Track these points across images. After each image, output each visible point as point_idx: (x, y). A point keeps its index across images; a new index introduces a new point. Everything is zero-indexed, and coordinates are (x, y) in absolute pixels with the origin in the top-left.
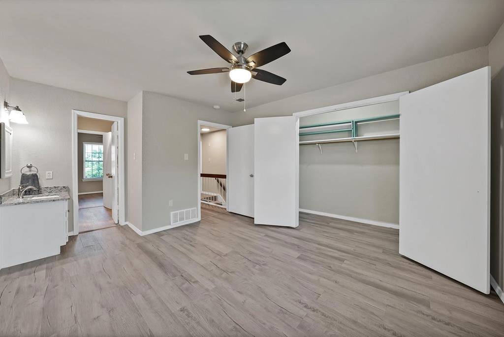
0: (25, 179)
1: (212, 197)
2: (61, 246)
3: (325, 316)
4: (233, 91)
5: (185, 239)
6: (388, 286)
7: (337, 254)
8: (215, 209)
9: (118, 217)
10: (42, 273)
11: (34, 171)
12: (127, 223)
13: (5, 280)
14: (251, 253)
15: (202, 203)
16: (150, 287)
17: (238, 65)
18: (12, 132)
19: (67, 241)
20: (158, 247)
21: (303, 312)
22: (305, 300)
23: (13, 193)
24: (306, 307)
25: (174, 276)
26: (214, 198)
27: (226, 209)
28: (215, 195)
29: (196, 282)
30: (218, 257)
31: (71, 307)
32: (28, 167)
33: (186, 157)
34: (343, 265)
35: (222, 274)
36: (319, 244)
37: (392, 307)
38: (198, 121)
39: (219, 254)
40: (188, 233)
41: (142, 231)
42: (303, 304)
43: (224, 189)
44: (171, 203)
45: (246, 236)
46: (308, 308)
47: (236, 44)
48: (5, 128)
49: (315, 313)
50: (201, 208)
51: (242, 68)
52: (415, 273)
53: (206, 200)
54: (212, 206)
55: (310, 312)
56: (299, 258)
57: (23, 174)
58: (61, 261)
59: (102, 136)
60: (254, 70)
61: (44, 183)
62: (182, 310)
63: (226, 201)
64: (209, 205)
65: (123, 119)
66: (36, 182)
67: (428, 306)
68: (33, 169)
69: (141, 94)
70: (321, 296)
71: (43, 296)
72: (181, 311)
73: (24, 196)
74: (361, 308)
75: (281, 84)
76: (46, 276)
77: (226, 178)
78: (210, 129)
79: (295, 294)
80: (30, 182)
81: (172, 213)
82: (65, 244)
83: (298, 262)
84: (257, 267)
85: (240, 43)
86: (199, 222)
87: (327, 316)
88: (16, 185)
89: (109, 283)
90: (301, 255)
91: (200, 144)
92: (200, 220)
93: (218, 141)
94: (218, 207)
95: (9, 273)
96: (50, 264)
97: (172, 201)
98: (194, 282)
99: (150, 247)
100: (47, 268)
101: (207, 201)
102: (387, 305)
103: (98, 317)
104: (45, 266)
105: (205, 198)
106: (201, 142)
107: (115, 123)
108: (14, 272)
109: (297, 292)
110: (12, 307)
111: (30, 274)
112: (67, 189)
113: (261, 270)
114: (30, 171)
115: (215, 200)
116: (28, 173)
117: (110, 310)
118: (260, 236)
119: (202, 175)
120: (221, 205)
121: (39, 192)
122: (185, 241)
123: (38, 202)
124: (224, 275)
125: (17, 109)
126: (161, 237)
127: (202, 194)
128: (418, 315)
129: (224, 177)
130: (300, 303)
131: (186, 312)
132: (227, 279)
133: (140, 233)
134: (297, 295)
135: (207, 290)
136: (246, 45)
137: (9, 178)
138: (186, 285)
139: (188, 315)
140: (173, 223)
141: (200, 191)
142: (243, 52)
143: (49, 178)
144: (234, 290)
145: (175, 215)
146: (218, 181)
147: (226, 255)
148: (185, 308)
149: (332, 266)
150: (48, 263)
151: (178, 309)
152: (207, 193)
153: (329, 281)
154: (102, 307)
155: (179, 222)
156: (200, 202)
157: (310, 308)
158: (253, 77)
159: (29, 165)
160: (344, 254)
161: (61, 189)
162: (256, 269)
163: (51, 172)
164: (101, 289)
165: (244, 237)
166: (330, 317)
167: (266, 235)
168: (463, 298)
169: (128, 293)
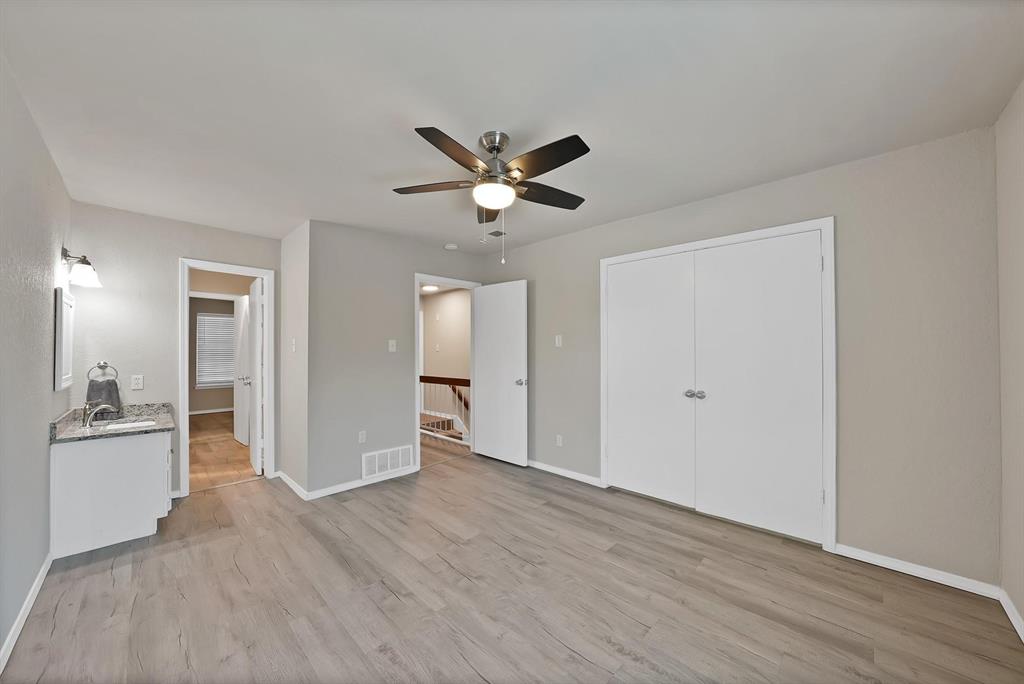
0: (95, 389)
1: (443, 422)
2: (159, 520)
3: (657, 671)
4: (481, 221)
5: (390, 509)
6: (788, 613)
7: (688, 544)
8: (448, 447)
9: (263, 462)
10: (124, 570)
11: (112, 375)
12: (280, 474)
13: (61, 582)
14: (516, 539)
15: (422, 434)
16: (324, 604)
17: (489, 177)
18: (73, 303)
19: (170, 508)
20: (338, 523)
21: (613, 662)
22: (619, 636)
23: (74, 417)
24: (621, 651)
25: (368, 582)
26: (447, 425)
27: (468, 447)
28: (449, 417)
29: (410, 595)
30: (453, 547)
31: (180, 636)
32: (101, 367)
33: (392, 345)
34: (700, 568)
35: (458, 581)
36: (655, 524)
37: (794, 657)
38: (416, 274)
39: (454, 540)
40: (395, 496)
41: (308, 491)
42: (614, 644)
43: (467, 405)
44: (362, 436)
45: (508, 504)
46: (625, 654)
47: (487, 135)
48: (64, 298)
49: (638, 664)
50: (422, 444)
51: (496, 182)
52: (847, 588)
53: (430, 428)
54: (442, 440)
55: (628, 662)
56: (610, 551)
57: (93, 381)
58: (159, 547)
59: (233, 302)
60: (521, 183)
61: (128, 397)
62: (383, 649)
63: (469, 429)
64: (436, 438)
65: (273, 272)
66: (114, 396)
67: (871, 660)
68: (108, 370)
69: (307, 225)
70: (650, 631)
71: (129, 615)
72: (381, 651)
73: (94, 423)
74: (732, 658)
75: (573, 207)
76: (134, 576)
77: (469, 385)
78: (438, 286)
79: (601, 624)
80: (104, 396)
81: (364, 456)
82: (166, 515)
83: (607, 559)
84: (528, 567)
85: (493, 134)
86: (417, 473)
87: (660, 670)
88: (79, 402)
89: (246, 593)
90: (617, 544)
91: (420, 316)
92: (418, 469)
93: (454, 311)
94: (455, 444)
95: (68, 568)
96: (140, 553)
97: (364, 432)
98: (405, 596)
99: (323, 523)
100: (134, 561)
101: (432, 431)
102: (785, 653)
103: (228, 657)
104: (129, 556)
105: (428, 425)
106: (421, 314)
107: (258, 281)
108: (76, 566)
109: (603, 621)
110: (74, 633)
111: (104, 570)
112: (169, 408)
113: (534, 575)
114: (104, 374)
115: (449, 429)
116: (101, 379)
117: (250, 647)
118: (536, 506)
119: (424, 379)
120: (461, 439)
121: (119, 414)
122: (390, 512)
123: (118, 435)
124: (464, 582)
125: (84, 261)
126: (343, 504)
127: (423, 416)
128: (847, 675)
129: (466, 383)
130: (609, 642)
131: (389, 654)
132: (468, 591)
133: (305, 495)
134: (605, 626)
135: (430, 611)
136: (504, 137)
137: (68, 390)
138: (391, 600)
139: (393, 660)
140: (367, 475)
141: (419, 409)
142: (498, 150)
143: (136, 387)
144: (481, 613)
145: (371, 461)
146: (454, 390)
147: (468, 542)
148: (388, 646)
149: (677, 571)
150: (134, 550)
151: (375, 647)
152: (433, 414)
153: (668, 600)
154: (235, 638)
155: (377, 474)
156: (419, 431)
157: (629, 654)
158: (520, 195)
159: (102, 363)
160: (703, 545)
161: (159, 408)
162: (525, 572)
163: (141, 377)
164: (232, 604)
165: (506, 507)
166: (667, 674)
167: (549, 504)
168: (946, 644)
169: (281, 614)
